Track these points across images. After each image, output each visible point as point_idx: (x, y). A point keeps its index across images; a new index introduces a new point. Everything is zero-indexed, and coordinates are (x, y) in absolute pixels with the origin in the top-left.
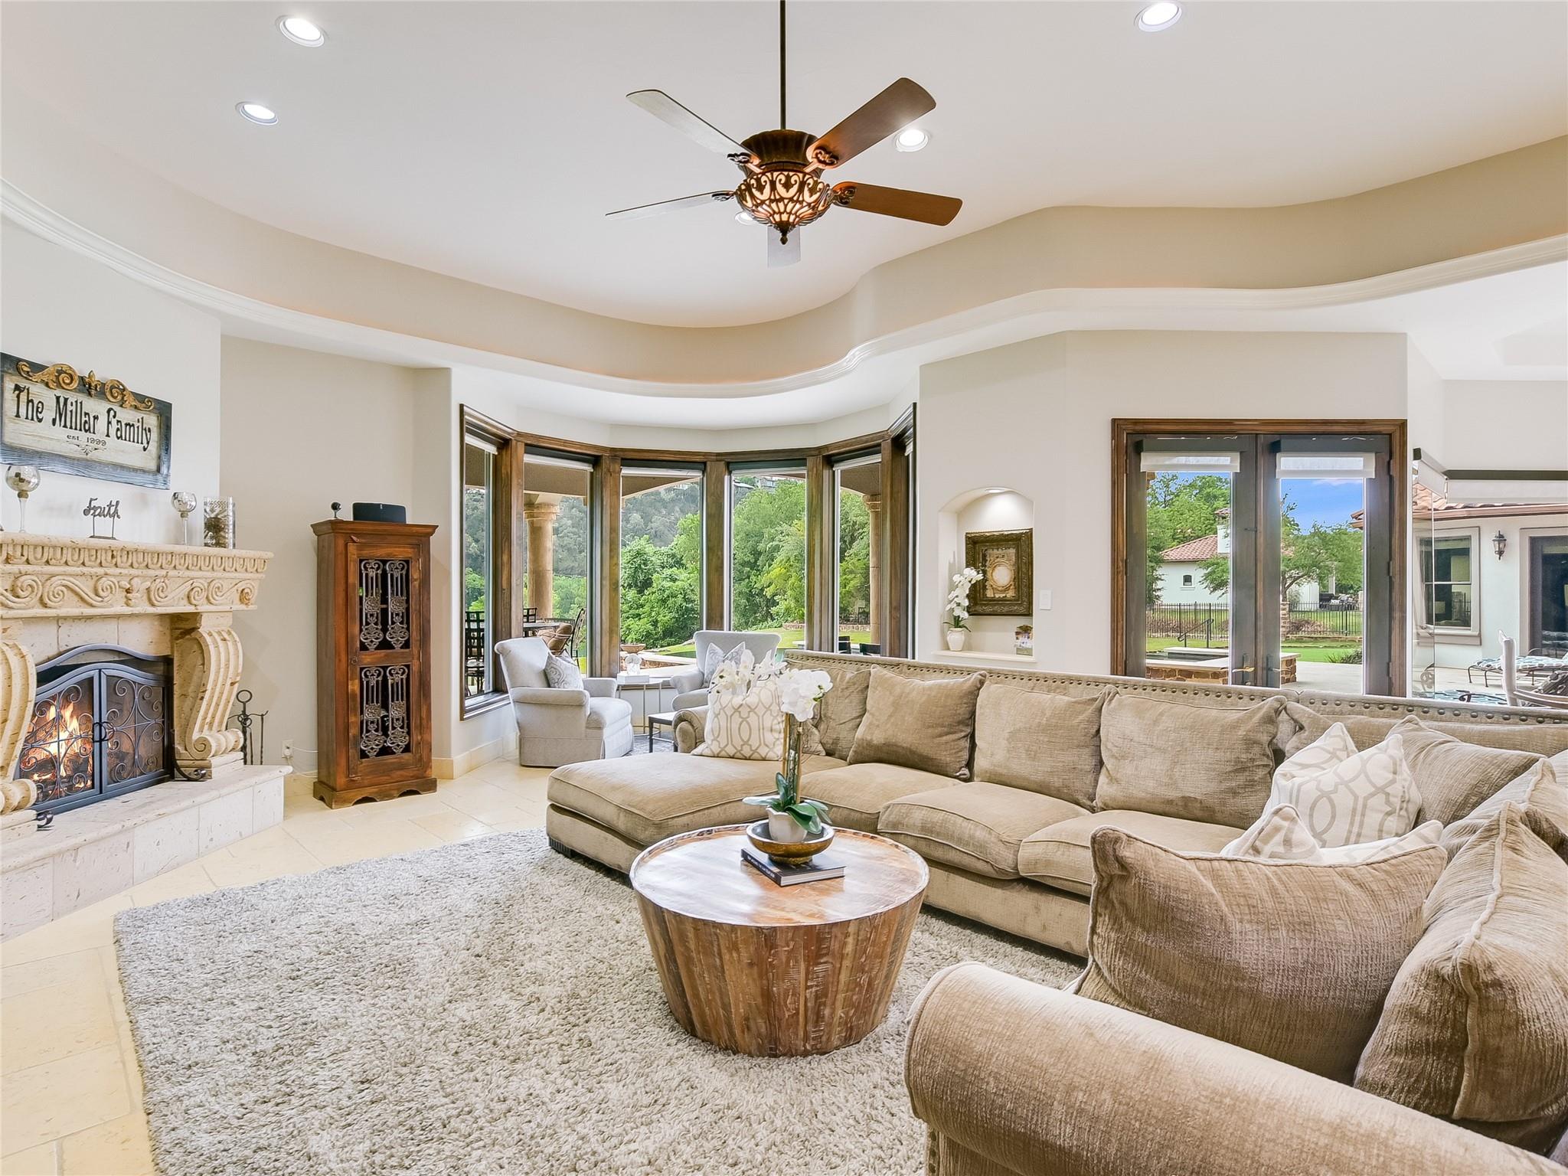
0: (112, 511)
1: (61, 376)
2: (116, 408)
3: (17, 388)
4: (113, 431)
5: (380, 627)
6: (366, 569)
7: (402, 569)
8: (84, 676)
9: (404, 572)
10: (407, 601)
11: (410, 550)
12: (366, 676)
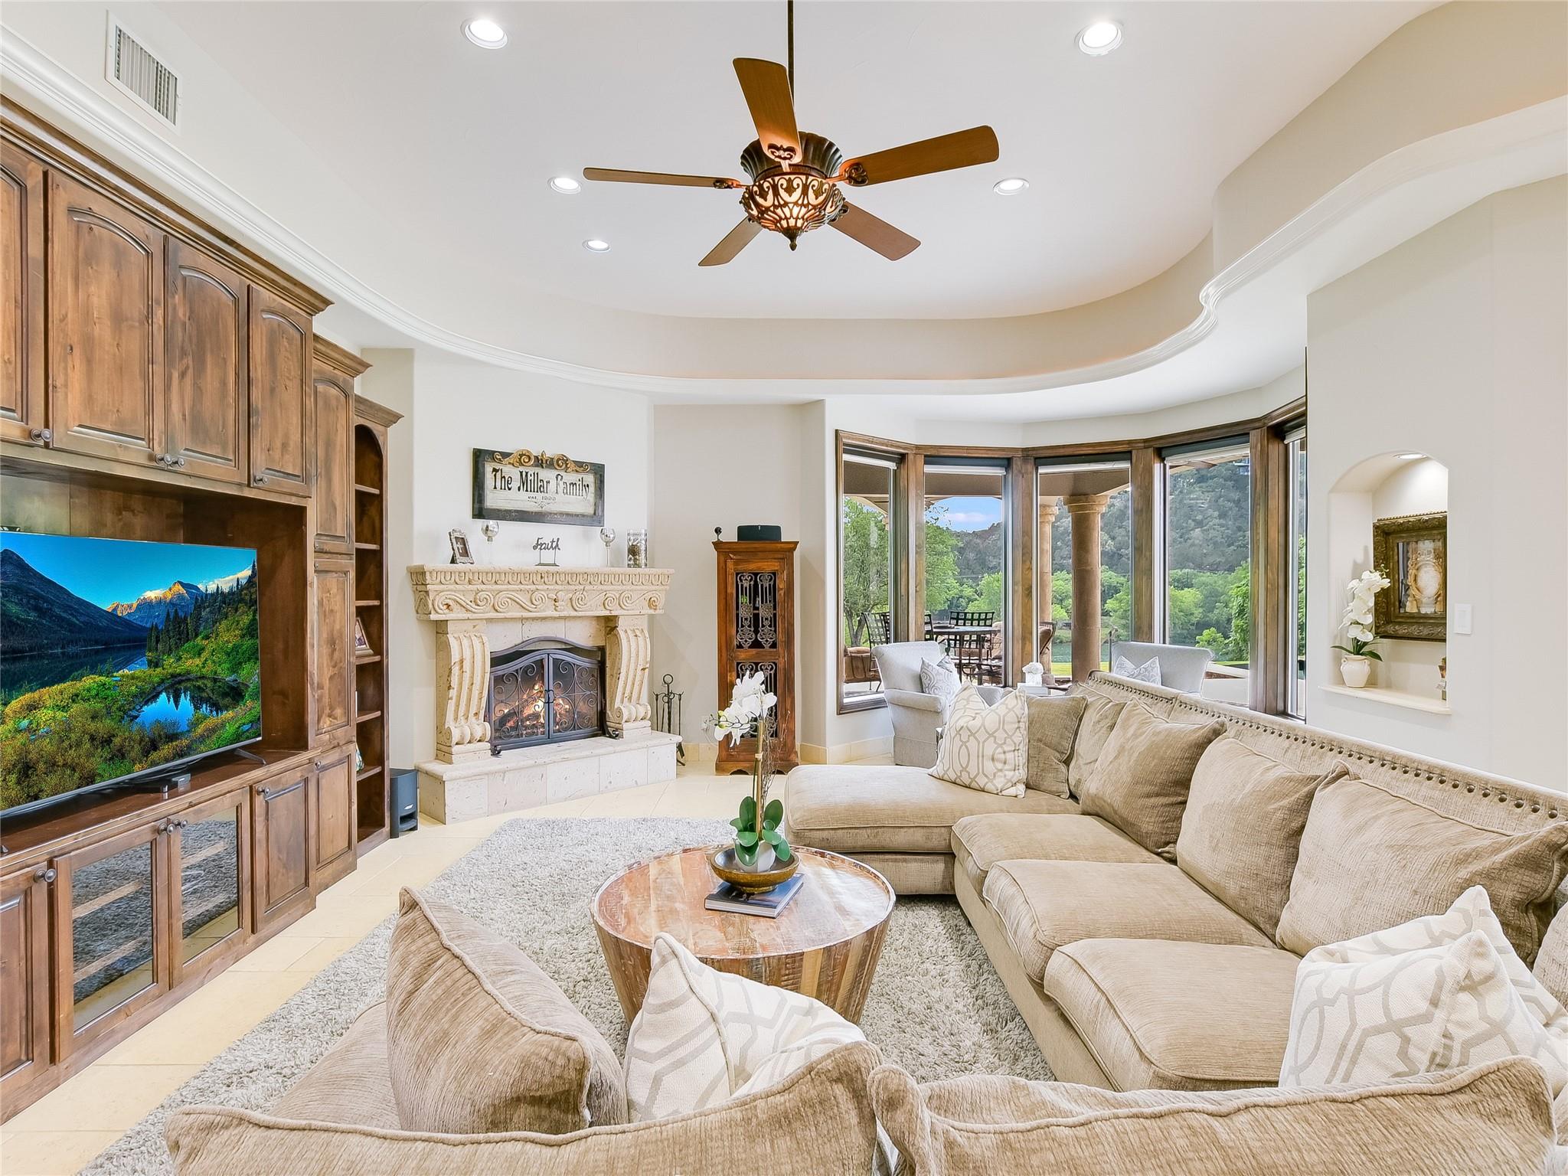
0: (555, 546)
1: (523, 458)
2: (563, 473)
3: (495, 470)
4: (560, 490)
5: (752, 629)
6: (741, 581)
7: (771, 580)
8: (538, 658)
9: (772, 583)
10: (775, 609)
11: (776, 564)
12: (742, 670)
